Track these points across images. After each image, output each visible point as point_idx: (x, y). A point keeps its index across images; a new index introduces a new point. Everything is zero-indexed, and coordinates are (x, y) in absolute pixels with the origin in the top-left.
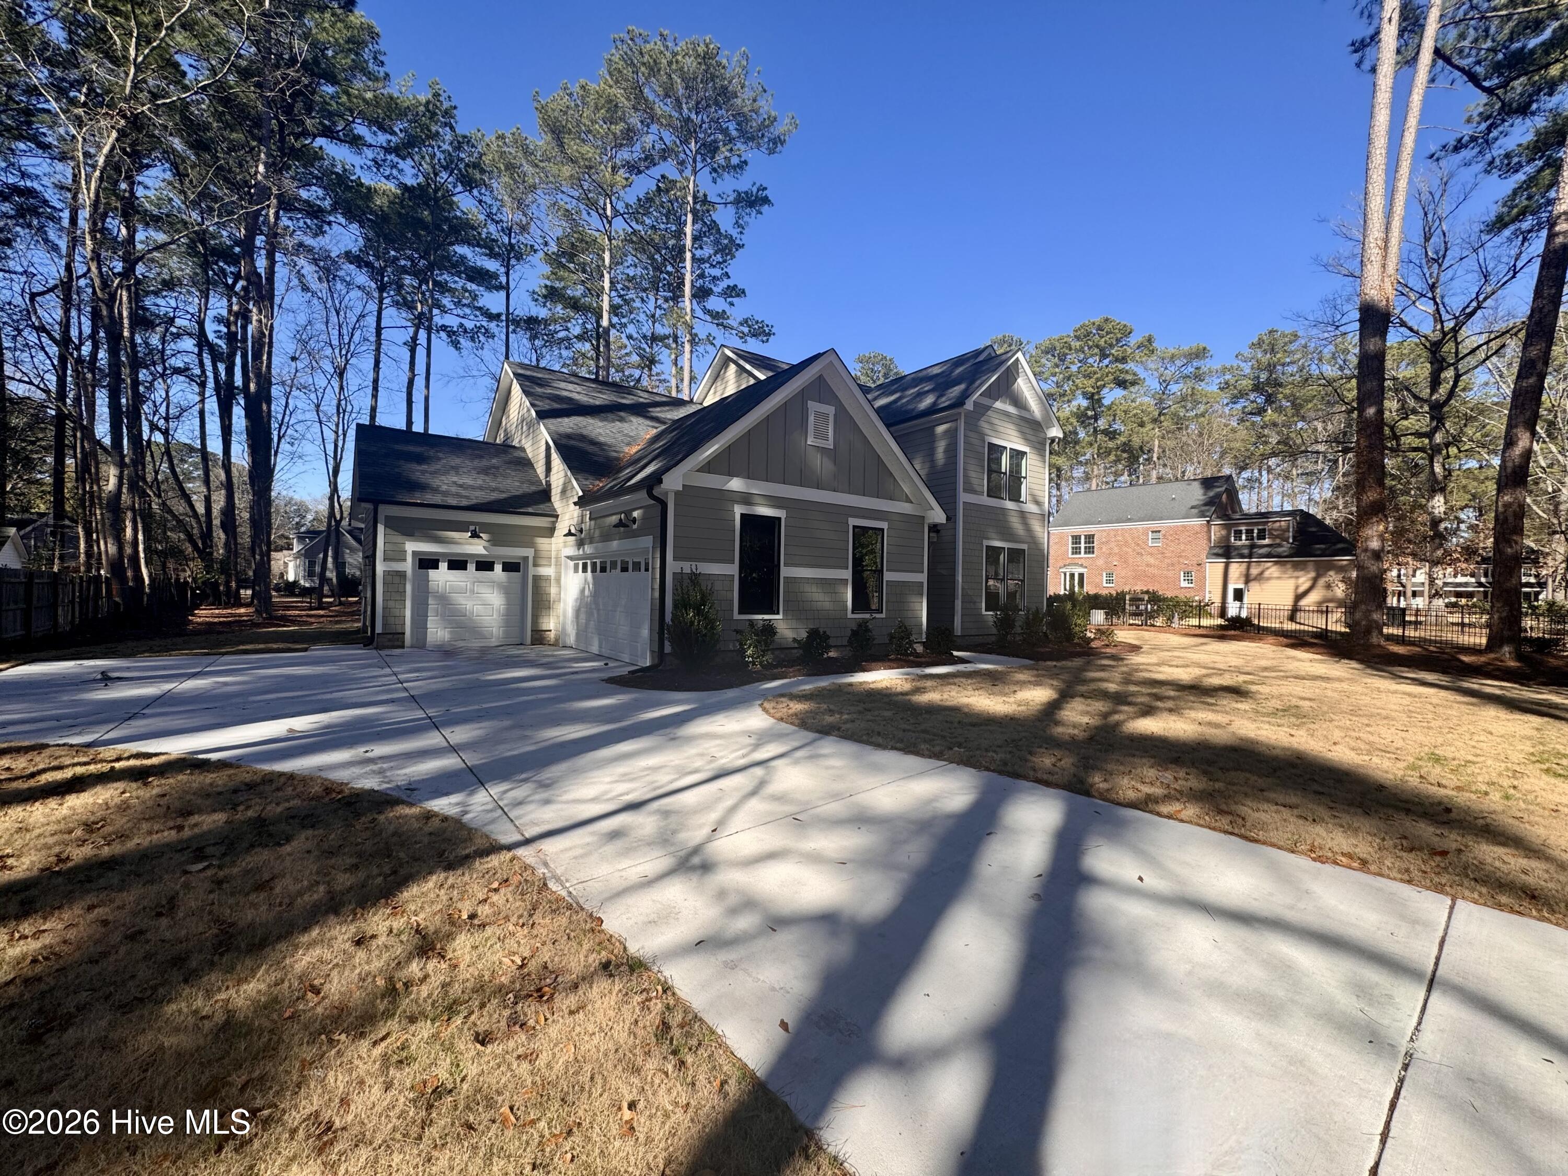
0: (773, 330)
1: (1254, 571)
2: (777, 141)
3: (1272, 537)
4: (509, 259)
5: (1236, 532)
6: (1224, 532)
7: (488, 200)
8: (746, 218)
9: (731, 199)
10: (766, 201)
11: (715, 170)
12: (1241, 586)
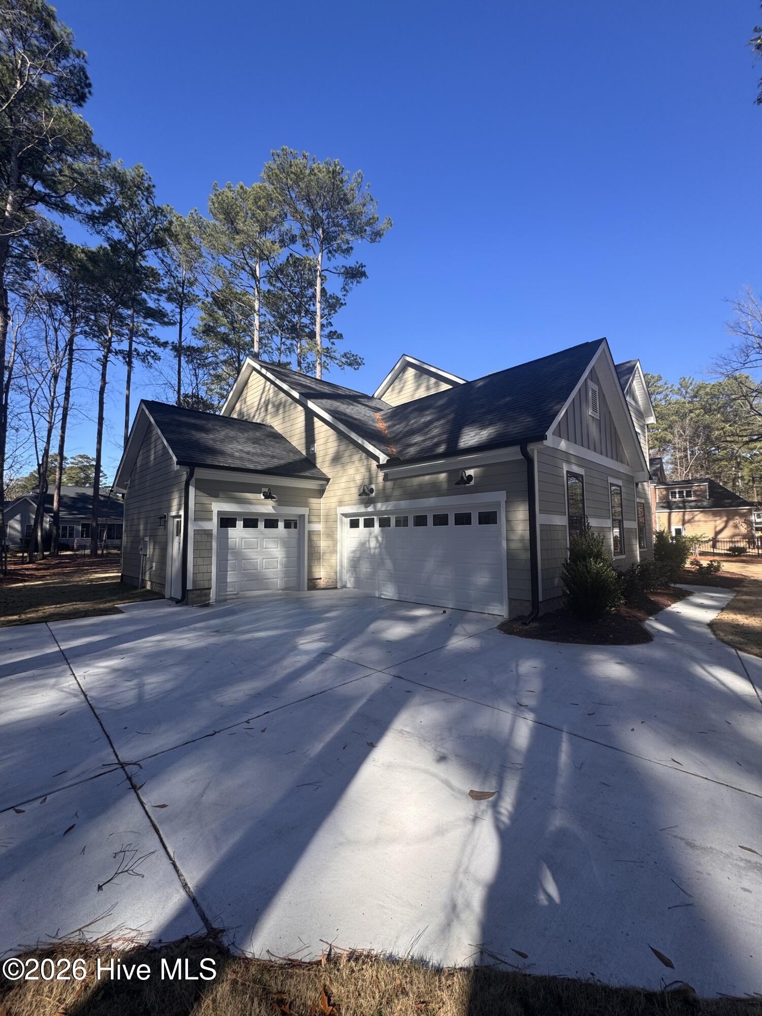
0: (364, 361)
1: (687, 517)
2: (378, 234)
3: (696, 495)
4: (182, 303)
5: (672, 492)
6: (664, 493)
7: (168, 261)
8: (351, 285)
9: (342, 271)
10: (363, 274)
11: (330, 252)
12: (680, 527)
